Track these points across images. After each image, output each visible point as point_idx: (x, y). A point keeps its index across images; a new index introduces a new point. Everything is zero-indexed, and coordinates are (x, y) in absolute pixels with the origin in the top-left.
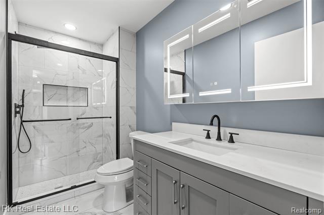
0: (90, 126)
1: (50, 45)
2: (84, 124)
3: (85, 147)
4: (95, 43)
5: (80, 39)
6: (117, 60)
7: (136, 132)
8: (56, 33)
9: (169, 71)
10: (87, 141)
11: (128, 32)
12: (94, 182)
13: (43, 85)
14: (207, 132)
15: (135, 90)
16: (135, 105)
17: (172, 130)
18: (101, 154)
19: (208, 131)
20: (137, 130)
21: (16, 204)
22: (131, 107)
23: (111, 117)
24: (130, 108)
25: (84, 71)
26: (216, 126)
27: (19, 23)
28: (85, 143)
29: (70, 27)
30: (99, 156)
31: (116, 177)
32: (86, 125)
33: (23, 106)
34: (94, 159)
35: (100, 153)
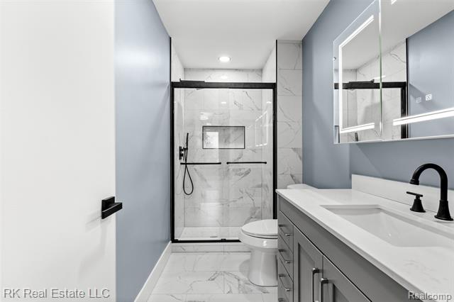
0: (247, 173)
1: (202, 85)
2: (240, 169)
3: (242, 197)
4: (253, 70)
5: (236, 70)
6: (273, 86)
7: (302, 185)
8: (213, 69)
9: (341, 86)
10: (244, 191)
11: (288, 43)
12: (238, 241)
13: (203, 127)
14: (415, 197)
15: (301, 124)
16: (300, 146)
17: (351, 188)
18: (260, 210)
19: (418, 196)
20: (303, 183)
21: (177, 241)
22: (294, 149)
23: (266, 163)
24: (292, 151)
25: (241, 107)
26: (437, 187)
27: (185, 69)
28: (242, 192)
29: (225, 59)
30: (257, 211)
31: (265, 241)
32: (242, 171)
33: (187, 149)
34: (252, 214)
35: (259, 208)
